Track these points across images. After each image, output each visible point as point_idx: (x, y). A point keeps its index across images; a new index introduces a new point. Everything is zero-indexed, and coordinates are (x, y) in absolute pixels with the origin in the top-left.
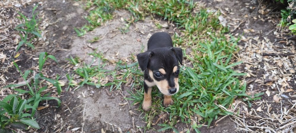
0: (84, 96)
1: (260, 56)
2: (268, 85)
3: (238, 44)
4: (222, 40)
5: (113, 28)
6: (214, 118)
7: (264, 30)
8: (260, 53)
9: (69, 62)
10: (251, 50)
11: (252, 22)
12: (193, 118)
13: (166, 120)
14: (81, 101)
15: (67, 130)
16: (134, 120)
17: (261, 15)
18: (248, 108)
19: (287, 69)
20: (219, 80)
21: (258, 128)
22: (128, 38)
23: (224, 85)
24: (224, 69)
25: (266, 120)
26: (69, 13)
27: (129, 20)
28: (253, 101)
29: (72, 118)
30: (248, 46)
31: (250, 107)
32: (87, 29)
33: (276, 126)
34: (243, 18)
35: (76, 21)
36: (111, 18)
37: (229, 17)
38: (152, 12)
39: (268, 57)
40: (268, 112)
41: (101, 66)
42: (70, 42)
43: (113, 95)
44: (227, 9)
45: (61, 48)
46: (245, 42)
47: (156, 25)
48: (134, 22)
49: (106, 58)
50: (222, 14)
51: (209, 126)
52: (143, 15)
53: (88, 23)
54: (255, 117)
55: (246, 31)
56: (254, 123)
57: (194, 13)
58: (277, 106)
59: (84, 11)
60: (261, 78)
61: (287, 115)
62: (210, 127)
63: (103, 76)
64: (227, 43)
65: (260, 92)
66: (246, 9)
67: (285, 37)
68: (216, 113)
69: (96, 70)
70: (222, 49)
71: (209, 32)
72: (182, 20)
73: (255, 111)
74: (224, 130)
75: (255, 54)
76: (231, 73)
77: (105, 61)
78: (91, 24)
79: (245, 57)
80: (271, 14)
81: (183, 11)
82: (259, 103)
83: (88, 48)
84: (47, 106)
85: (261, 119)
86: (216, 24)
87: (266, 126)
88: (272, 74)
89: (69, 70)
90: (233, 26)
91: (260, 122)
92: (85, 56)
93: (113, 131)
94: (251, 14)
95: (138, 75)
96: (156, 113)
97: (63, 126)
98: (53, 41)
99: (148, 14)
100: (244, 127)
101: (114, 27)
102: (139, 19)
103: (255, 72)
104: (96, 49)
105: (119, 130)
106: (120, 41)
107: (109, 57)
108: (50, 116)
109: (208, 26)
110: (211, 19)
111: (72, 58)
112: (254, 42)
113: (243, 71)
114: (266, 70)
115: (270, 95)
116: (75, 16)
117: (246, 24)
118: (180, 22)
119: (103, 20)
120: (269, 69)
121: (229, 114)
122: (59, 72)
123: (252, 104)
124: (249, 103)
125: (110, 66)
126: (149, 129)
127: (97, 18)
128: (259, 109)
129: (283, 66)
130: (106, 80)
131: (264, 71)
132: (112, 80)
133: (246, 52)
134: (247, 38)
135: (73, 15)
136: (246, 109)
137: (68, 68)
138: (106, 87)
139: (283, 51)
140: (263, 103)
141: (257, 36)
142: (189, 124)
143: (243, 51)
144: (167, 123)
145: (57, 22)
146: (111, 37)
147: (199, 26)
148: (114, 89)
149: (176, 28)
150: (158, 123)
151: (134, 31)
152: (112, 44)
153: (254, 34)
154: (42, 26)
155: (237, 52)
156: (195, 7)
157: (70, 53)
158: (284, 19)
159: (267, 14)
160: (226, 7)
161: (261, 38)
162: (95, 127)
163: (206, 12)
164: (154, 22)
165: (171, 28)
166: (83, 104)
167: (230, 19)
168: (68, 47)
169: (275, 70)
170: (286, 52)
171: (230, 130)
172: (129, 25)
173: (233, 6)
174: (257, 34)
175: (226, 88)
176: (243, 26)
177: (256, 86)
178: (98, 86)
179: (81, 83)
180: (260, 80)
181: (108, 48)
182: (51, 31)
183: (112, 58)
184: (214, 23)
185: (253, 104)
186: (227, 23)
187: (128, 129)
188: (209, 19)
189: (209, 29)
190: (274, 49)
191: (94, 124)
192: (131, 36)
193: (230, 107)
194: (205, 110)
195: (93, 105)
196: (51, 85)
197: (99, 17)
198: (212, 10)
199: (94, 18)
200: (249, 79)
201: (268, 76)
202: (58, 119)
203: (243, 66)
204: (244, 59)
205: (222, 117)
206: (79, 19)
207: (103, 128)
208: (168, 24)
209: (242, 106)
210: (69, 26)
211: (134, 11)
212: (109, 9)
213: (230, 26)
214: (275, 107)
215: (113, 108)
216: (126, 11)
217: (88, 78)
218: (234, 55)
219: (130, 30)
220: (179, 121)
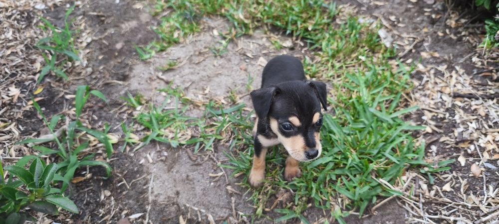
0: (151, 161)
1: (449, 97)
2: (463, 146)
3: (412, 76)
4: (383, 70)
5: (200, 47)
6: (370, 201)
7: (455, 54)
8: (448, 93)
9: (125, 103)
10: (433, 88)
11: (435, 40)
12: (334, 200)
13: (288, 203)
14: (145, 169)
15: (121, 217)
16: (235, 202)
17: (450, 28)
18: (428, 186)
19: (494, 121)
20: (379, 136)
21: (445, 220)
22: (225, 64)
23: (388, 145)
24: (388, 118)
25: (458, 205)
26: (125, 20)
27: (227, 34)
28: (437, 173)
29: (130, 197)
30: (428, 81)
31: (432, 183)
32: (157, 48)
33: (476, 216)
34: (420, 34)
35: (137, 35)
36: (197, 30)
37: (395, 32)
38: (265, 22)
39: (461, 99)
40: (462, 192)
41: (179, 111)
42: (127, 69)
43: (199, 160)
44: (393, 18)
45: (113, 80)
46: (424, 73)
47: (272, 43)
48: (236, 38)
49: (188, 98)
50: (384, 26)
51: (362, 214)
52: (251, 26)
53: (158, 38)
54: (440, 200)
55: (424, 55)
56: (438, 210)
57: (337, 24)
58: (476, 182)
59: (151, 17)
61: (493, 199)
62: (363, 216)
63: (183, 128)
64: (392, 75)
65: (448, 158)
66: (425, 18)
67: (491, 66)
68: (374, 193)
69: (172, 116)
70: (385, 86)
71: (363, 56)
72: (317, 35)
73: (440, 191)
74: (387, 222)
75: (439, 94)
76: (399, 125)
77: (186, 102)
78: (163, 40)
79: (423, 98)
80: (467, 28)
81: (319, 20)
82: (447, 178)
83: (158, 81)
84: (89, 176)
85: (451, 203)
86: (375, 42)
87: (459, 216)
88: (469, 128)
89: (125, 116)
90: (402, 46)
91: (448, 209)
92: (152, 94)
93: (200, 219)
94: (433, 27)
95: (242, 127)
96: (273, 190)
97: (115, 211)
98: (99, 66)
99: (260, 25)
100: (420, 217)
101: (202, 45)
102: (243, 33)
103: (441, 124)
104: (170, 82)
105: (209, 218)
106: (212, 69)
107: (193, 95)
108: (93, 193)
109: (361, 45)
110: (365, 34)
111: (130, 96)
112: (438, 74)
113: (419, 123)
114: (458, 121)
115: (465, 164)
116: (137, 26)
117: (426, 44)
118: (314, 38)
119: (184, 32)
120: (463, 119)
121: (395, 195)
122: (109, 119)
123: (434, 178)
124: (431, 177)
125: (195, 110)
126: (259, 217)
127: (173, 30)
128: (447, 187)
129: (487, 115)
130: (187, 134)
131: (456, 123)
132: (198, 134)
133: (424, 91)
134: (426, 67)
135: (133, 24)
136: (425, 187)
137: (124, 112)
138: (189, 146)
139: (488, 91)
140: (454, 176)
141: (444, 64)
142: (328, 211)
143: (420, 90)
144: (290, 208)
145: (106, 36)
146: (197, 62)
147: (345, 46)
148: (202, 150)
149: (306, 49)
150: (276, 207)
151: (234, 52)
152: (198, 74)
153: (438, 60)
154: (81, 43)
155: (409, 90)
156: (338, 14)
157: (127, 88)
158: (491, 35)
159: (461, 27)
160: (391, 14)
161: (451, 68)
162: (168, 212)
163: (357, 22)
164: (268, 38)
165: (298, 48)
166: (149, 174)
167: (398, 35)
168: (125, 78)
169: (474, 122)
170: (492, 92)
171: (397, 221)
172: (227, 42)
173: (403, 13)
174: (445, 61)
175: (392, 151)
176: (420, 46)
177: (442, 148)
178: (174, 144)
179: (146, 138)
180: (448, 138)
181: (191, 80)
182: (95, 51)
183: (197, 96)
184: (371, 40)
185: (436, 178)
186: (393, 41)
187: (225, 217)
188: (363, 33)
189: (362, 50)
190: (473, 86)
191: (167, 208)
192: (229, 60)
193: (398, 182)
194: (355, 187)
195: (165, 176)
196: (94, 141)
197: (177, 29)
198: (366, 19)
199: (169, 29)
200: (429, 136)
201: (463, 132)
202: (107, 199)
203: (420, 113)
204: (422, 103)
205: (384, 199)
206: (143, 32)
207: (183, 214)
208: (293, 42)
209: (417, 181)
210: (126, 42)
211: (235, 19)
212: (193, 15)
213: (397, 47)
214: (474, 183)
215: (199, 181)
216: (222, 18)
217: (157, 129)
218: (404, 95)
219: (228, 50)
220: (310, 205)
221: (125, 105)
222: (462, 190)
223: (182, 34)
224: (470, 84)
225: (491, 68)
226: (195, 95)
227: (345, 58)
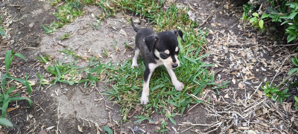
0: (58, 95)
1: (226, 47)
2: (234, 73)
3: (206, 37)
4: (191, 34)
5: (84, 24)
6: (187, 106)
7: (229, 24)
8: (226, 45)
9: (38, 61)
10: (218, 43)
11: (218, 16)
12: (167, 108)
13: (141, 112)
14: (54, 100)
15: (41, 130)
16: (111, 114)
17: (226, 9)
18: (217, 96)
19: (250, 59)
20: (189, 71)
21: (226, 113)
22: (100, 34)
23: (195, 75)
24: (194, 61)
25: (232, 105)
26: (34, 9)
27: (100, 16)
28: (221, 89)
29: (45, 117)
30: (215, 39)
31: (219, 94)
32: (56, 26)
33: (242, 110)
34: (211, 13)
35: (43, 18)
36: (81, 14)
37: (197, 12)
38: (123, 8)
39: (233, 48)
41: (73, 63)
42: (38, 39)
43: (87, 92)
44: (195, 4)
45: (29, 46)
46: (213, 35)
47: (127, 21)
48: (105, 18)
49: (78, 55)
50: (191, 9)
51: (182, 114)
52: (114, 11)
53: (56, 20)
54: (223, 103)
55: (213, 25)
56: (222, 108)
57: (164, 9)
58: (241, 92)
59: (51, 6)
60: (227, 68)
61: (250, 100)
62: (183, 115)
63: (76, 73)
64: (196, 37)
65: (227, 80)
66: (213, 4)
67: (247, 30)
68: (188, 102)
69: (69, 67)
70: (192, 43)
71: (179, 27)
72: (153, 15)
73: (223, 98)
74: (196, 118)
75: (221, 46)
76: (201, 64)
77: (76, 58)
78: (60, 21)
79: (213, 49)
80: (235, 9)
81: (154, 7)
82: (226, 91)
83: (59, 46)
84: (17, 107)
85: (228, 104)
86: (186, 19)
87: (233, 111)
88: (237, 64)
89: (39, 68)
90: (201, 20)
91: (227, 108)
92: (55, 54)
93: (90, 126)
94: (217, 9)
95: (112, 70)
96: (132, 106)
97: (36, 126)
98: (19, 39)
99: (120, 10)
100: (214, 113)
101: (85, 23)
102: (110, 15)
103: (223, 62)
104: (66, 46)
105: (96, 125)
106: (92, 37)
107: (81, 54)
108: (21, 117)
109: (178, 21)
110: (180, 14)
111: (41, 56)
112: (221, 35)
113: (211, 62)
114: (231, 60)
115: (236, 83)
116: (42, 12)
117: (213, 19)
118: (152, 17)
119: (73, 16)
120: (234, 59)
121: (200, 102)
122: (29, 71)
123: (220, 91)
124: (218, 91)
125: (83, 62)
126: (125, 121)
127: (66, 14)
128: (227, 96)
129: (246, 56)
130: (79, 77)
131: (230, 61)
132: (85, 76)
133: (213, 45)
134: (214, 31)
135: (40, 11)
136: (215, 97)
137: (38, 66)
138: (80, 84)
139: (246, 43)
140: (230, 90)
141: (223, 29)
142: (164, 114)
143: (211, 44)
144: (143, 115)
145: (22, 19)
146: (82, 33)
147: (170, 21)
148: (88, 86)
149: (148, 24)
150: (134, 115)
151: (105, 27)
152: (84, 40)
153: (220, 28)
154: (5, 24)
155: (205, 45)
156: (165, 3)
157: (39, 51)
158: (246, 13)
159: (231, 9)
160: (195, 2)
161: (227, 32)
162: (70, 124)
163: (176, 7)
164: (125, 18)
165: (142, 23)
166: (57, 102)
167: (198, 14)
168: (37, 45)
169: (239, 60)
170: (248, 44)
171: (202, 116)
172: (100, 21)
173: (201, 1)
174: (224, 28)
175: (197, 79)
176: (211, 20)
177: (224, 75)
178: (71, 83)
179: (54, 81)
180: (226, 70)
181: (79, 45)
182: (15, 29)
183: (84, 54)
184: (183, 17)
185: (221, 91)
186: (196, 17)
187: (105, 124)
188: (179, 14)
189: (179, 23)
190: (238, 41)
191: (70, 121)
192: (102, 32)
193: (201, 95)
194: (178, 100)
195: (67, 103)
196: (20, 85)
197: (69, 13)
198: (181, 5)
199: (63, 14)
200: (217, 69)
201: (234, 66)
202: (30, 120)
203: (212, 57)
204: (212, 51)
205: (194, 105)
206: (46, 16)
207: (80, 125)
208: (140, 20)
209: (211, 94)
210: (35, 23)
211: (104, 7)
212: (78, 5)
213: (198, 21)
214: (240, 93)
215: (88, 104)
216: (96, 6)
217: (60, 75)
218: (203, 48)
219: (101, 26)
220: (154, 112)
221: (38, 62)
222: (234, 97)
223: (72, 17)
224: (237, 40)
225: (247, 31)
226: (82, 54)
227: (169, 28)
